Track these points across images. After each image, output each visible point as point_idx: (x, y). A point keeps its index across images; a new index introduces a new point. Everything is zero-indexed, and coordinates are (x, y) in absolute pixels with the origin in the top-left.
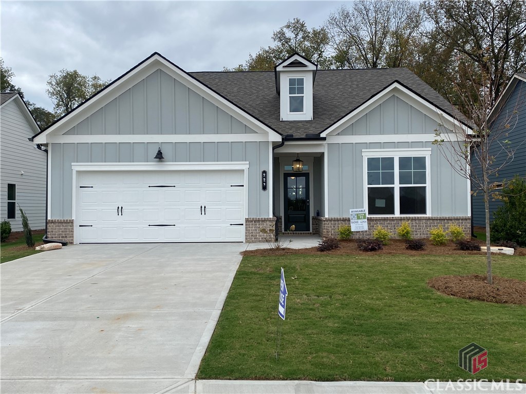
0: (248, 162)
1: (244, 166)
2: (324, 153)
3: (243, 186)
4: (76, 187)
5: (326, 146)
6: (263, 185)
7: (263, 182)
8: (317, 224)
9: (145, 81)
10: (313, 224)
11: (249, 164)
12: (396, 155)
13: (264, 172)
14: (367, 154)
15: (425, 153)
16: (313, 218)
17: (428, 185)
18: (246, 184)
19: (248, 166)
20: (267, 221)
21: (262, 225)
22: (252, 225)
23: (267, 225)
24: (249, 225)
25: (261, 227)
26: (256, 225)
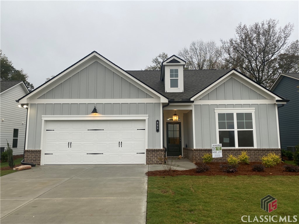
0: (148, 115)
1: (145, 117)
2: (192, 110)
3: (145, 129)
4: (44, 130)
5: (193, 106)
6: (157, 128)
8: (186, 152)
9: (88, 68)
10: (184, 152)
12: (235, 112)
13: (158, 121)
14: (218, 111)
15: (252, 111)
16: (184, 149)
17: (254, 130)
19: (148, 117)
20: (159, 151)
21: (156, 153)
22: (150, 153)
23: (159, 153)
24: (149, 153)
25: (156, 154)
26: (153, 153)
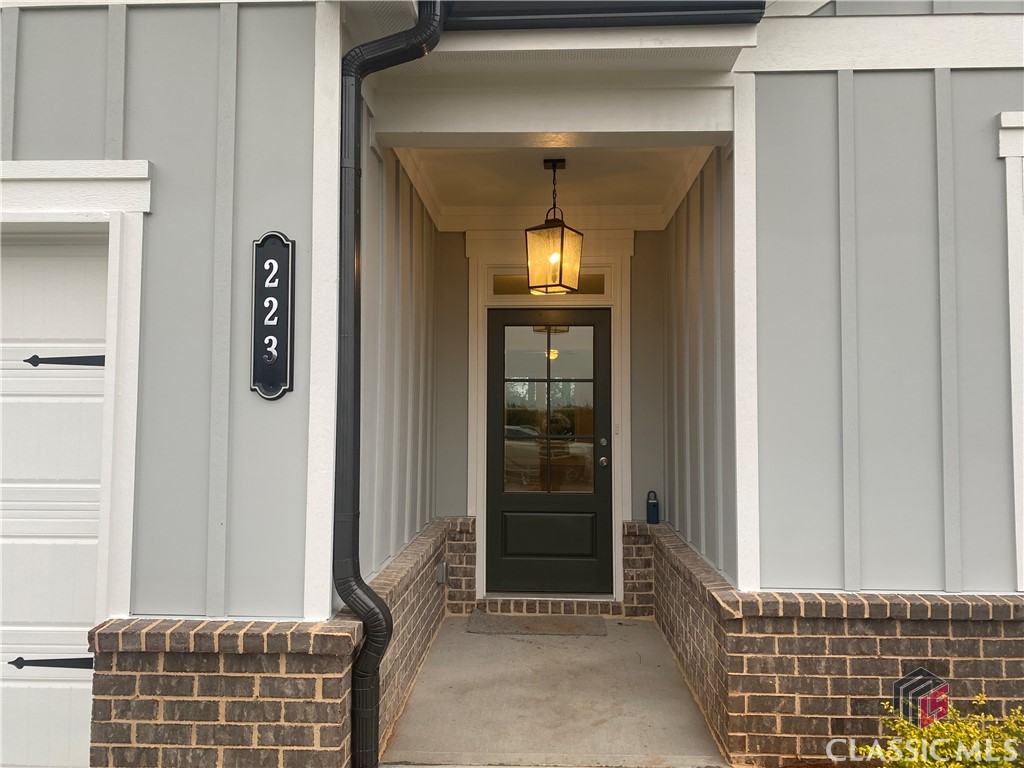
1: (108, 195)
2: (728, 137)
3: (99, 361)
5: (747, 88)
6: (259, 348)
7: (260, 331)
8: (647, 564)
10: (627, 563)
11: (153, 176)
13: (275, 247)
16: (630, 534)
18: (120, 340)
19: (140, 198)
20: (273, 657)
21: (231, 685)
22: (150, 685)
23: (272, 687)
24: (125, 686)
25: (223, 701)
26: (184, 687)
